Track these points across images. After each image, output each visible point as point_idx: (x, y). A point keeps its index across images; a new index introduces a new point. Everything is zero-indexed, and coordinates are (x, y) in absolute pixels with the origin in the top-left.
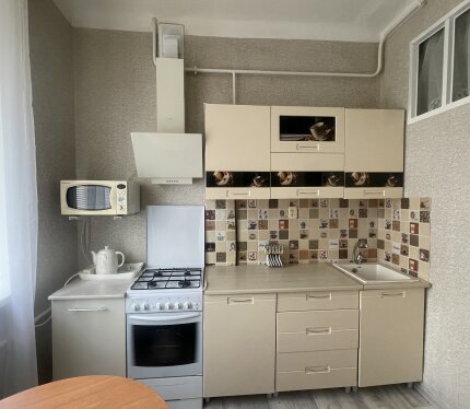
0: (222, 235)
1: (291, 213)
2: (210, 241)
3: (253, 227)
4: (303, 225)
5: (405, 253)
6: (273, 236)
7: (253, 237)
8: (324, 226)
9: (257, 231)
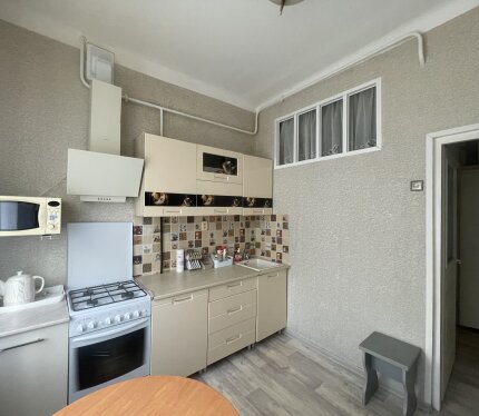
0: (148, 248)
1: (203, 227)
2: (137, 254)
3: (175, 239)
4: (212, 235)
5: (274, 249)
6: (191, 246)
7: (175, 247)
8: (225, 235)
9: (178, 242)
